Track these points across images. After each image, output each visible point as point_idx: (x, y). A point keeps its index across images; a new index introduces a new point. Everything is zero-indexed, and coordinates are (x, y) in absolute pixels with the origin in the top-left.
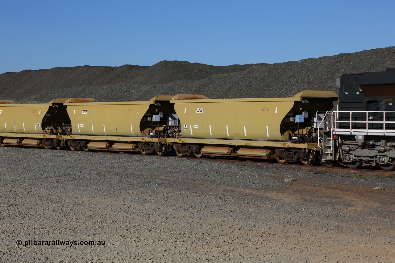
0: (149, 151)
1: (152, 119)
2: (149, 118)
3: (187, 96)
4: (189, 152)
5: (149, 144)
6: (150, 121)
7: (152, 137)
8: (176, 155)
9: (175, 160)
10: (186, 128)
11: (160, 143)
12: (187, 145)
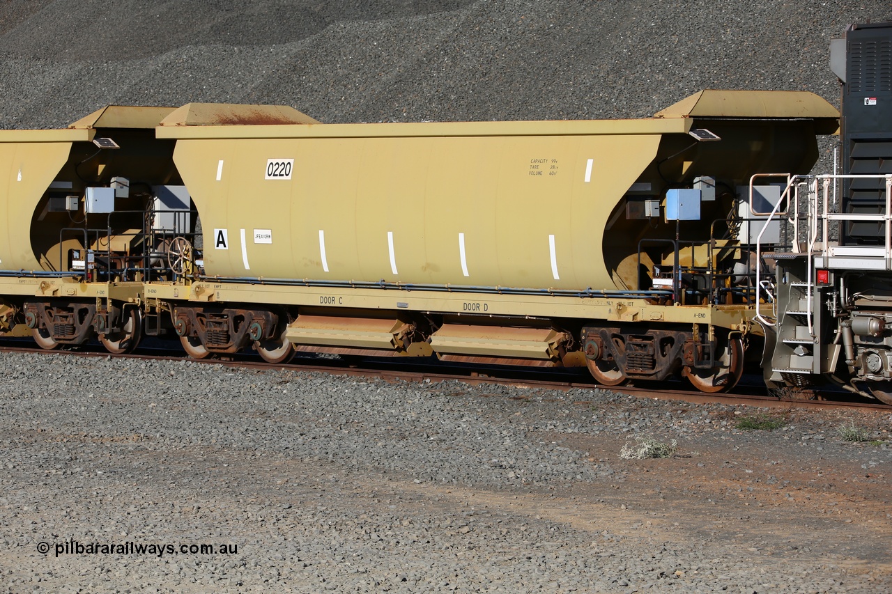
0: (71, 337)
1: (81, 205)
2: (68, 198)
3: (229, 109)
4: (237, 338)
5: (71, 305)
6: (73, 212)
7: (84, 277)
8: (181, 353)
9: (178, 372)
10: (223, 242)
11: (117, 303)
12: (225, 311)
